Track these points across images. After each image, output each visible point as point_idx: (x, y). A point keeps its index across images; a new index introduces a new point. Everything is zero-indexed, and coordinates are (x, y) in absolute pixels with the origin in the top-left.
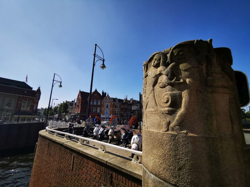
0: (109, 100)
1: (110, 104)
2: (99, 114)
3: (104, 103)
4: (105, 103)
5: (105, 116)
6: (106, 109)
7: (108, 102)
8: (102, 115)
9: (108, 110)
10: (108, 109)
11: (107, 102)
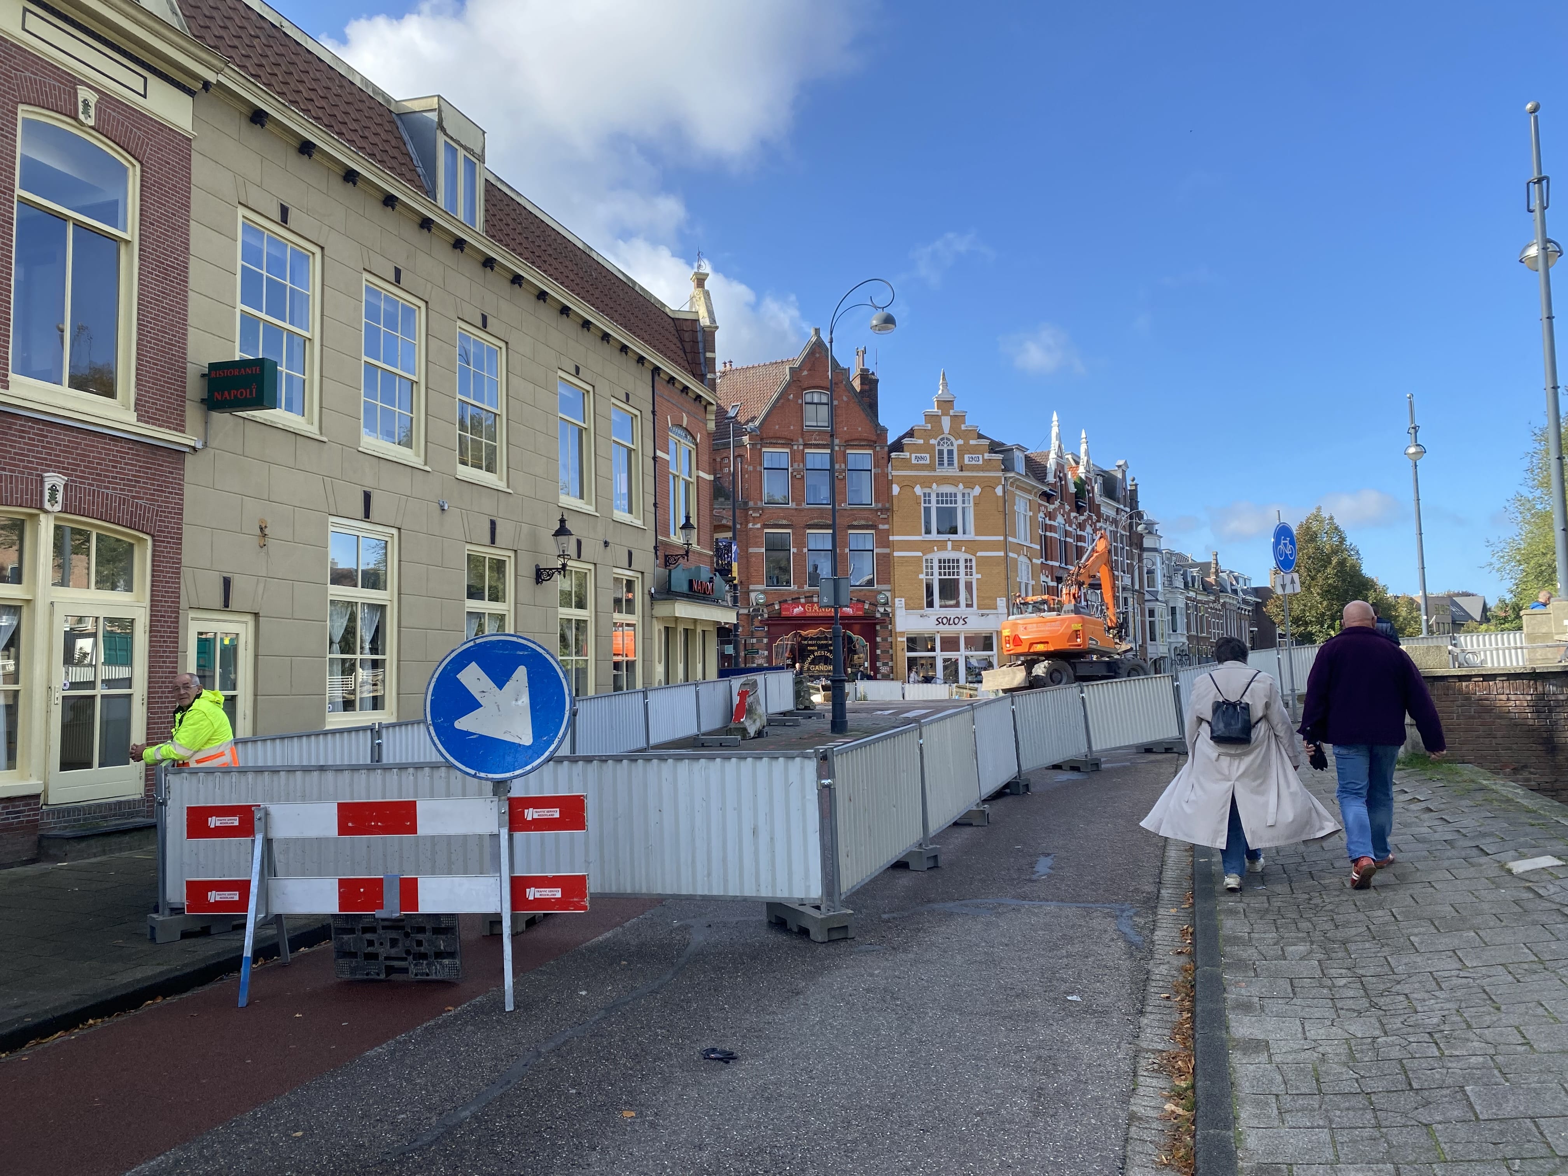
0: (962, 451)
1: (977, 490)
2: (874, 605)
3: (918, 490)
4: (926, 482)
5: (939, 621)
6: (942, 546)
7: (954, 471)
8: (908, 607)
9: (962, 556)
10: (957, 546)
11: (940, 472)
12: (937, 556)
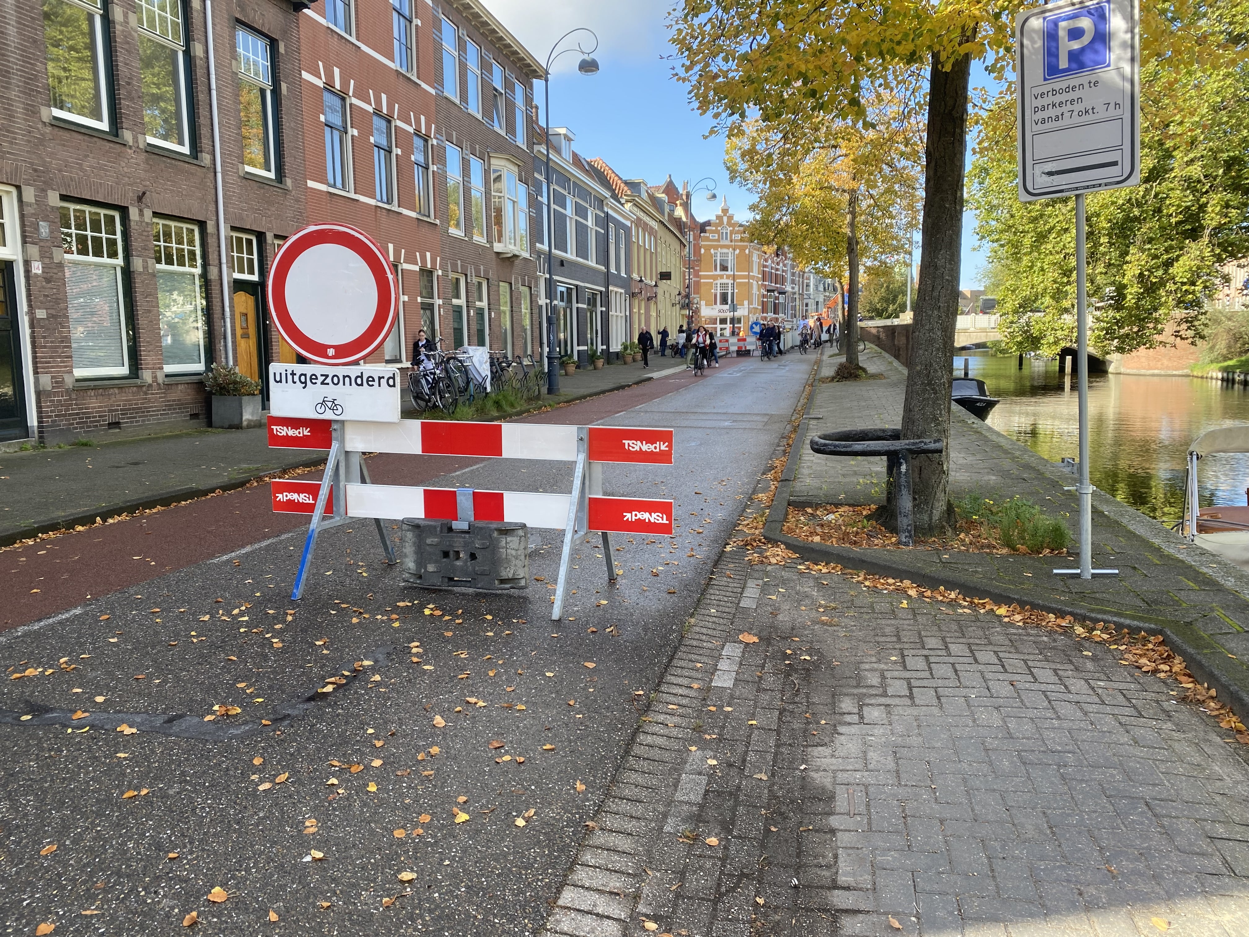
0: (732, 233)
1: (738, 251)
3: (712, 251)
4: (716, 248)
6: (720, 277)
7: (727, 243)
8: (706, 305)
9: (730, 281)
10: (728, 277)
11: (721, 243)
12: (719, 281)
